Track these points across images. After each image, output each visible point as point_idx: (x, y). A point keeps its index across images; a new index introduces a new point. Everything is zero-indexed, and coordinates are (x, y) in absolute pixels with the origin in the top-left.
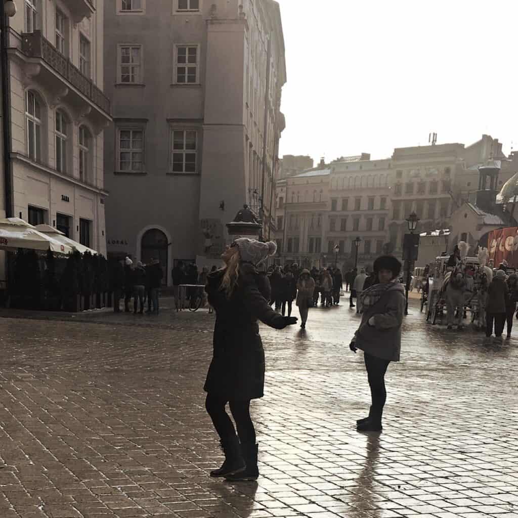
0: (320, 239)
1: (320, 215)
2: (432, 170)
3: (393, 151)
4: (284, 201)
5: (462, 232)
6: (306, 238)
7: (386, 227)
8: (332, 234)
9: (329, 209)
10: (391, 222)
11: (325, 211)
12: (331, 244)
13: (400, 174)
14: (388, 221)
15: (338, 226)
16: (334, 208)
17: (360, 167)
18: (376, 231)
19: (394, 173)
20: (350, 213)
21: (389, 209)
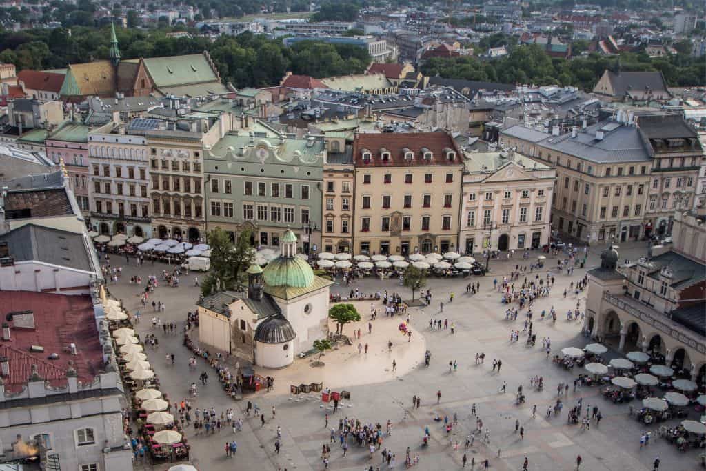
0: (87, 198)
1: (83, 176)
2: (182, 152)
7: (148, 195)
9: (91, 171)
10: (153, 191)
11: (88, 174)
12: (99, 204)
13: (154, 151)
14: (149, 191)
15: (103, 188)
16: (97, 173)
17: (117, 140)
18: (139, 197)
19: (149, 149)
20: (113, 179)
21: (149, 180)
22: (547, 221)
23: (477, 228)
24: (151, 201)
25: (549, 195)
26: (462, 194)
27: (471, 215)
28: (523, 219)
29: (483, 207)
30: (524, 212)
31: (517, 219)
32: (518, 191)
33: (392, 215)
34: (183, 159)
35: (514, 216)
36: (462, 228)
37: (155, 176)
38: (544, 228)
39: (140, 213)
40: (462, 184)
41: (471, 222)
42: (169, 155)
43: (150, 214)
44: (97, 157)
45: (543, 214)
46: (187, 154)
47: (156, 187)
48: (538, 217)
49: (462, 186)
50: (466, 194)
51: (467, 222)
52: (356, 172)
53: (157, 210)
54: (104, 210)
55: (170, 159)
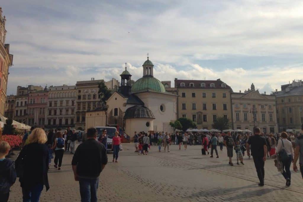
0: (44, 119)
1: (44, 108)
2: (93, 90)
3: (76, 82)
4: (27, 103)
5: (115, 108)
6: (38, 118)
7: (75, 113)
8: (50, 116)
9: (48, 105)
10: (77, 111)
11: (46, 107)
12: (49, 121)
13: (80, 91)
14: (76, 110)
15: (53, 113)
16: (51, 105)
17: (62, 89)
18: (70, 115)
19: (77, 91)
20: (58, 108)
21: (76, 106)
22: (276, 122)
23: (242, 122)
24: (76, 116)
25: (274, 109)
26: (232, 104)
27: (238, 115)
28: (264, 119)
29: (243, 111)
30: (263, 116)
31: (261, 119)
32: (259, 105)
33: (197, 113)
34: (93, 93)
35: (259, 117)
36: (234, 121)
37: (79, 104)
38: (275, 125)
39: (69, 122)
40: (231, 99)
41: (238, 119)
42: (87, 92)
43: (75, 122)
44: (52, 98)
45: (273, 118)
46: (95, 91)
47: (79, 108)
48: (271, 120)
49: (231, 100)
50: (234, 104)
51: (236, 119)
52: (178, 91)
53: (78, 120)
54: (52, 123)
55: (87, 94)
